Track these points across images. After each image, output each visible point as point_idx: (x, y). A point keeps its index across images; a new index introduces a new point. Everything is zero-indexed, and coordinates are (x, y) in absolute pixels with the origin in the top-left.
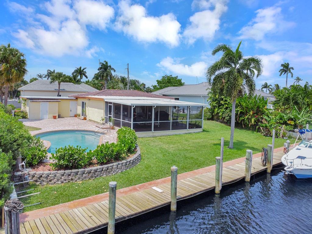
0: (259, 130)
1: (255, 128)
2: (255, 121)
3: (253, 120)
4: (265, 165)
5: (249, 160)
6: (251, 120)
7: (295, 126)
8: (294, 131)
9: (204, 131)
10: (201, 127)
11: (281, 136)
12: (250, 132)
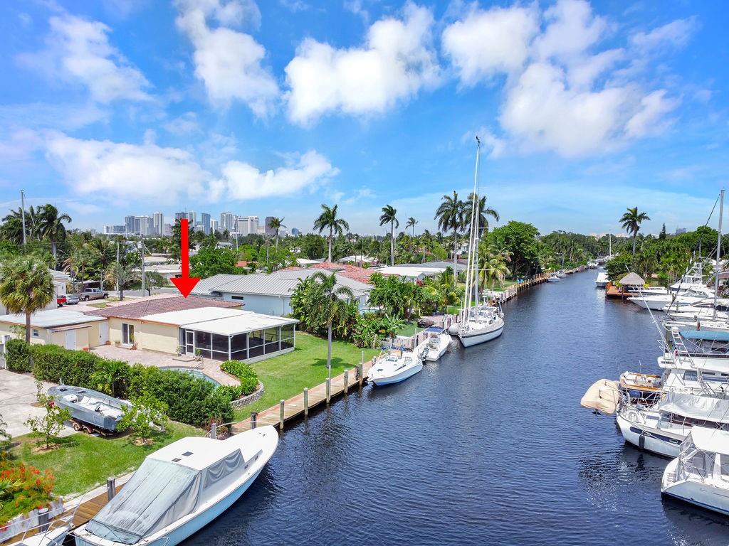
0: (352, 341)
1: (348, 339)
2: (348, 331)
3: (346, 331)
4: (357, 380)
5: (346, 377)
6: (343, 330)
7: (387, 335)
8: (385, 340)
9: (296, 349)
10: (292, 346)
11: (374, 346)
12: (342, 343)
